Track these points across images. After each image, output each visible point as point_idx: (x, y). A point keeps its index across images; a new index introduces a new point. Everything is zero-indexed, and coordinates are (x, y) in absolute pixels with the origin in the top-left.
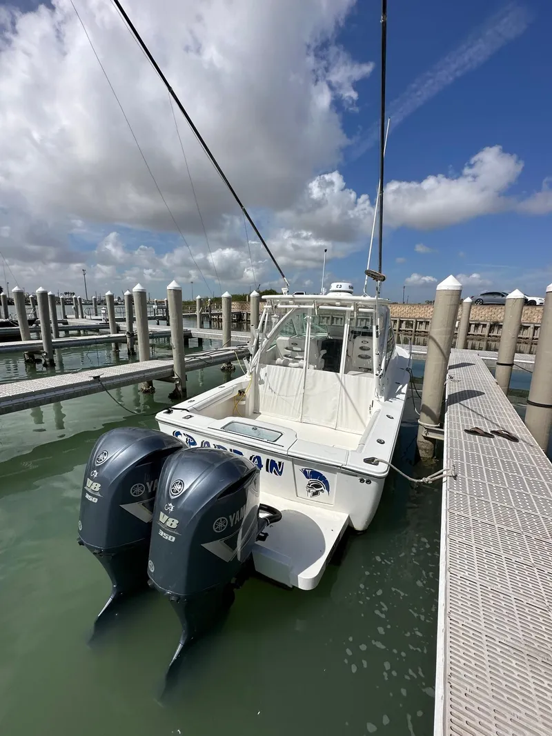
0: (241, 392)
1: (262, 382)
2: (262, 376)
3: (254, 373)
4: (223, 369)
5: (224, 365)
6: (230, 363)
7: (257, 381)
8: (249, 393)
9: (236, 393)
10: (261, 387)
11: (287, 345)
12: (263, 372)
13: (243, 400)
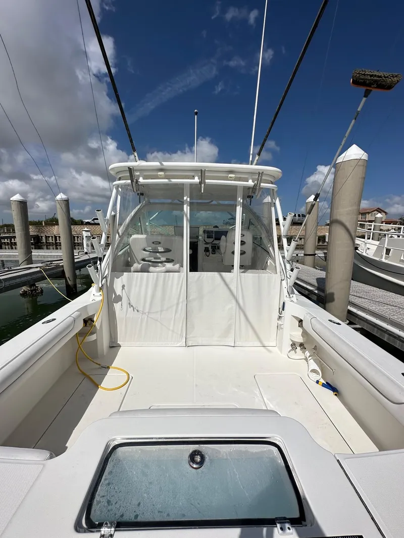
0: (88, 321)
1: (119, 299)
2: (118, 291)
3: (105, 287)
4: (24, 294)
5: (24, 288)
6: (34, 285)
7: (111, 298)
8: (99, 321)
9: (80, 325)
10: (117, 306)
11: (144, 245)
12: (118, 284)
13: (92, 333)
